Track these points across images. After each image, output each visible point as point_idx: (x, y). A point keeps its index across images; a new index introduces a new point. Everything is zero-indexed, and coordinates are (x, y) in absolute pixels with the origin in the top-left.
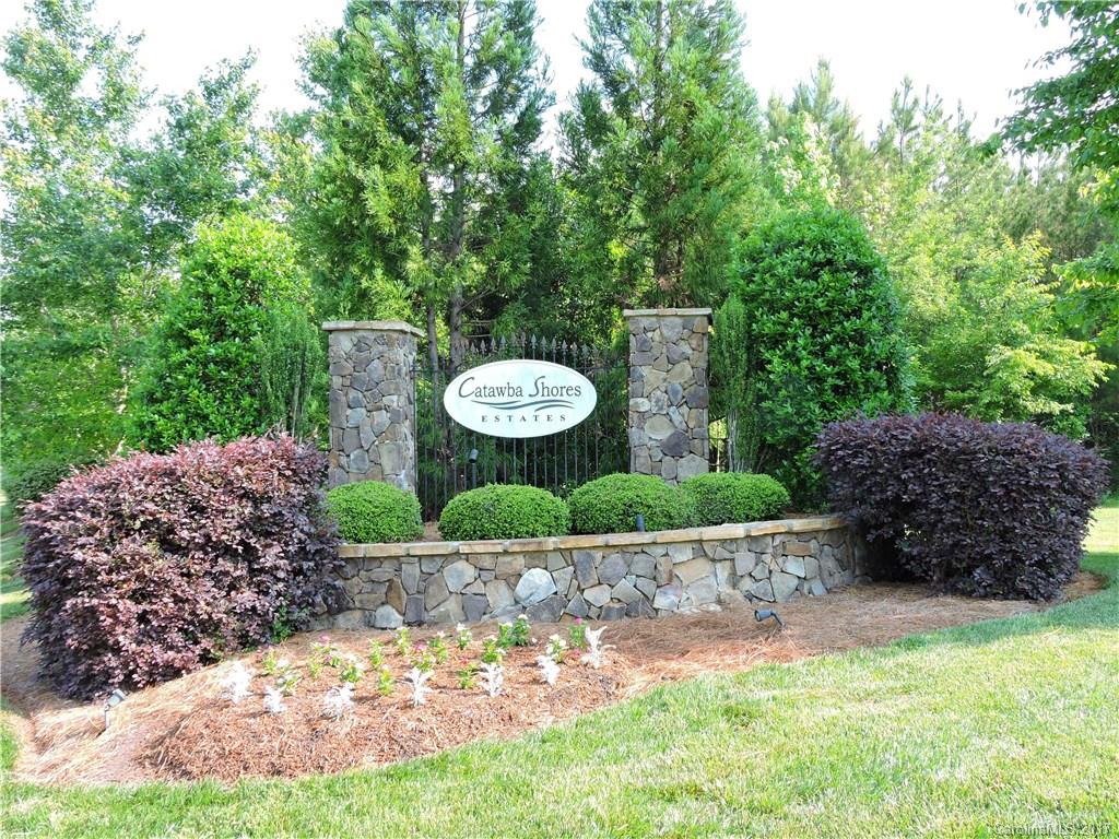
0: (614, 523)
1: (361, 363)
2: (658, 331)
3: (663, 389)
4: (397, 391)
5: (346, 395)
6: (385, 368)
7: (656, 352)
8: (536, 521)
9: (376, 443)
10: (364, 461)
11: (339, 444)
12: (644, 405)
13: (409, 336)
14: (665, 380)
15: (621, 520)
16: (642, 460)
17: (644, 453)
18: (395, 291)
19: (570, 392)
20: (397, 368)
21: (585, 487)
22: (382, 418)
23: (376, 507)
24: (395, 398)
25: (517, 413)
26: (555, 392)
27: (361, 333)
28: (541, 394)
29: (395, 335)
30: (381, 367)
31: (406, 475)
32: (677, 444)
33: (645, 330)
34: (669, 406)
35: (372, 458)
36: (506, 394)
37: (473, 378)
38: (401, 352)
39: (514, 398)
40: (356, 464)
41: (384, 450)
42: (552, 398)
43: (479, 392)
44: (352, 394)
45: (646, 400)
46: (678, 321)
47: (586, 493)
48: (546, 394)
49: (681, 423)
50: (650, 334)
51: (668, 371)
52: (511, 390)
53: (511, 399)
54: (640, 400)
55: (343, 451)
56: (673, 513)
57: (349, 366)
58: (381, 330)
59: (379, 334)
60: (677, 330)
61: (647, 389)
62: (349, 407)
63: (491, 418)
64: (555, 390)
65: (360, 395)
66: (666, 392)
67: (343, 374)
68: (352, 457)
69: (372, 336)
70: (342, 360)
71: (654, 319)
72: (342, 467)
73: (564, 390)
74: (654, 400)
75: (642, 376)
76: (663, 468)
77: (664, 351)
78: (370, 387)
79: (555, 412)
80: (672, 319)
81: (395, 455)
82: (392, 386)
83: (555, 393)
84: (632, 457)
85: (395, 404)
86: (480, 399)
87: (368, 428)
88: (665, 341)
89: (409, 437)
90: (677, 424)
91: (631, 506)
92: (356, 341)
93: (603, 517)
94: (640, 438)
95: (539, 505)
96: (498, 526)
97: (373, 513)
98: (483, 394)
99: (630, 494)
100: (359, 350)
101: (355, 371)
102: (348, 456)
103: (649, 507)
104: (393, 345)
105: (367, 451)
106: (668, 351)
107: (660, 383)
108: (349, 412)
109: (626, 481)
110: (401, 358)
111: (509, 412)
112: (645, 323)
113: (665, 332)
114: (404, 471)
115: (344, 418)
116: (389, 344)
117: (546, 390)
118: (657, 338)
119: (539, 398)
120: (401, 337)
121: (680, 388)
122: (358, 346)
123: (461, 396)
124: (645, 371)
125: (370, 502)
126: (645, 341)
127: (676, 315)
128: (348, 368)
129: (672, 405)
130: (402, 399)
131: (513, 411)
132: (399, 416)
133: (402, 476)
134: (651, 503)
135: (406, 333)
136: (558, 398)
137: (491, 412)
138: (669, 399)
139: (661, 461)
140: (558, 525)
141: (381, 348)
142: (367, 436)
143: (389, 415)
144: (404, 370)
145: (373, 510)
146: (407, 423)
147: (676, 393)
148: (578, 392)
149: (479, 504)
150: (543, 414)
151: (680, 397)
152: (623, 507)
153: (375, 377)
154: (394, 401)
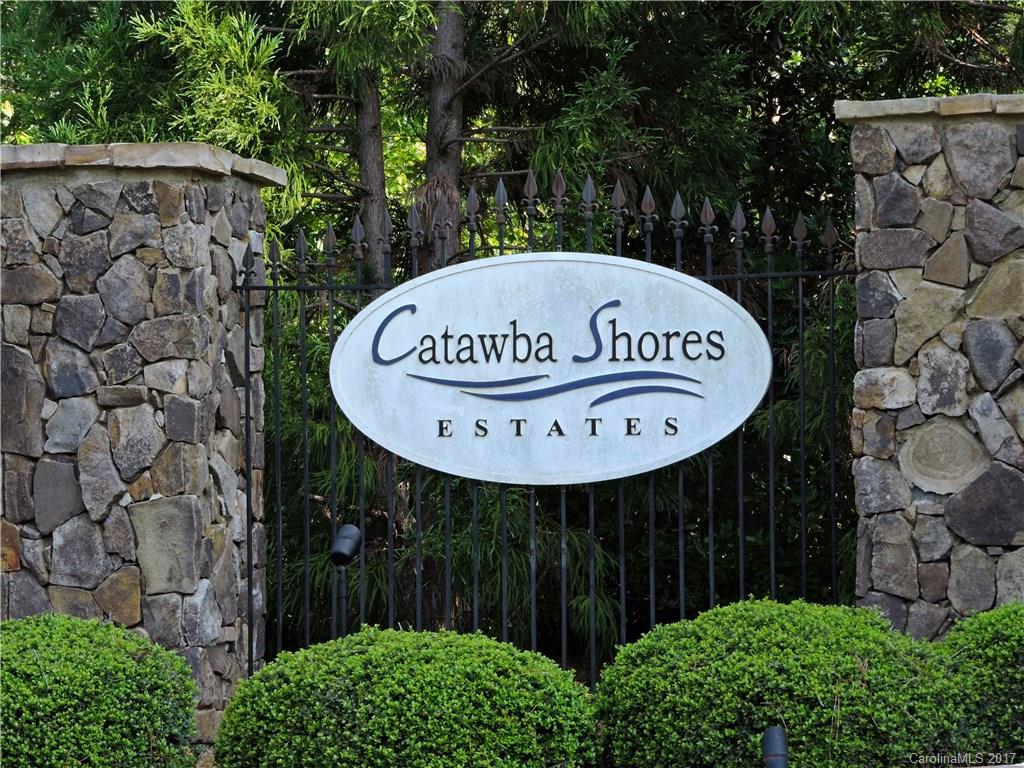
0: (709, 749)
1: (83, 267)
2: (939, 163)
3: (954, 340)
4: (185, 349)
5: (42, 359)
6: (152, 281)
7: (932, 227)
8: (481, 739)
9: (127, 500)
10: (90, 551)
11: (22, 503)
12: (896, 388)
13: (228, 187)
14: (960, 313)
15: (732, 741)
16: (890, 557)
17: (897, 534)
18: (234, 48)
19: (692, 350)
20: (183, 282)
21: (645, 640)
22: (143, 425)
23: (43, 693)
24: (178, 368)
25: (542, 413)
26: (648, 348)
27: (85, 180)
28: (607, 353)
29: (178, 185)
30: (139, 277)
31: (215, 595)
32: (995, 510)
33: (901, 162)
34: (971, 393)
35: (113, 544)
36: (507, 354)
37: (412, 308)
38: (200, 234)
39: (530, 369)
40: (68, 560)
41: (146, 521)
42: (639, 366)
43: (427, 350)
44: (59, 356)
45: (902, 375)
46: (1000, 131)
47: (645, 658)
48: (622, 353)
49: (1007, 443)
50: (915, 174)
51: (970, 286)
52: (522, 344)
53: (520, 371)
54: (884, 374)
55: (31, 522)
56: (886, 719)
57: (50, 274)
58: (139, 170)
59: (134, 180)
60: (995, 160)
61: (907, 340)
62: (50, 394)
63: (463, 428)
64: (648, 343)
65: (81, 360)
66: (963, 349)
67: (35, 298)
68: (58, 540)
69: (112, 187)
70: (31, 260)
71: (926, 128)
72: (30, 570)
73: (676, 343)
74: (926, 373)
75: (891, 301)
76: (952, 582)
77: (959, 222)
78: (109, 338)
79: (647, 408)
80: (983, 124)
81: (177, 536)
82: (172, 335)
83: (648, 351)
84: (861, 546)
85: (179, 388)
86: (431, 371)
87: (101, 458)
88: (959, 192)
89: (231, 481)
90: (994, 445)
91: (758, 700)
92: (68, 199)
93: (681, 732)
94: (885, 489)
95: (490, 694)
96: (362, 753)
97: (33, 709)
98: (440, 356)
99: (760, 663)
100: (79, 228)
101: (66, 289)
102: (47, 537)
103: (812, 703)
104: (171, 214)
105: (101, 523)
106: (970, 223)
107: (944, 321)
108: (49, 408)
109: (759, 625)
110: (200, 253)
111: (514, 410)
112: (900, 138)
113: (961, 165)
114: (206, 582)
115: (38, 424)
116: (163, 210)
117: (622, 343)
118: (938, 187)
119: (603, 367)
120: (198, 189)
121: (1004, 337)
122: (76, 216)
123: (377, 359)
124: (902, 286)
125: (28, 677)
126: (900, 195)
127: (992, 115)
128: (46, 283)
129: (980, 389)
130: (202, 372)
131: (528, 404)
132: (191, 419)
133: (198, 599)
134: (817, 690)
135: (217, 176)
136: (657, 366)
137: (466, 410)
138: (971, 371)
139: (946, 559)
140: (549, 753)
141: (138, 222)
142: (100, 477)
143: (161, 417)
144: (210, 284)
145: (33, 700)
146: (226, 441)
147: (992, 351)
148: (717, 347)
149: (313, 687)
150: (613, 415)
151: (1003, 364)
152: (737, 703)
153: (123, 306)
154: (176, 377)
